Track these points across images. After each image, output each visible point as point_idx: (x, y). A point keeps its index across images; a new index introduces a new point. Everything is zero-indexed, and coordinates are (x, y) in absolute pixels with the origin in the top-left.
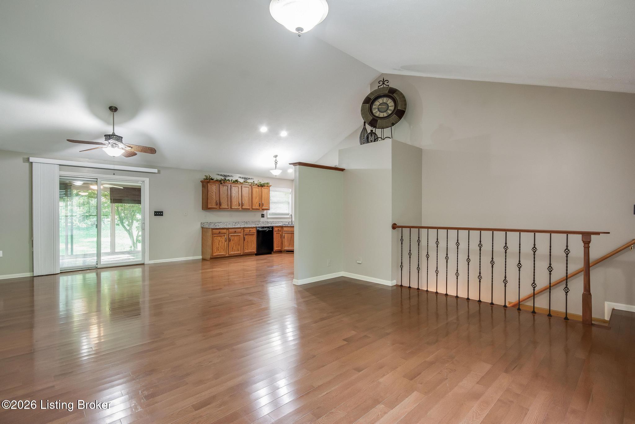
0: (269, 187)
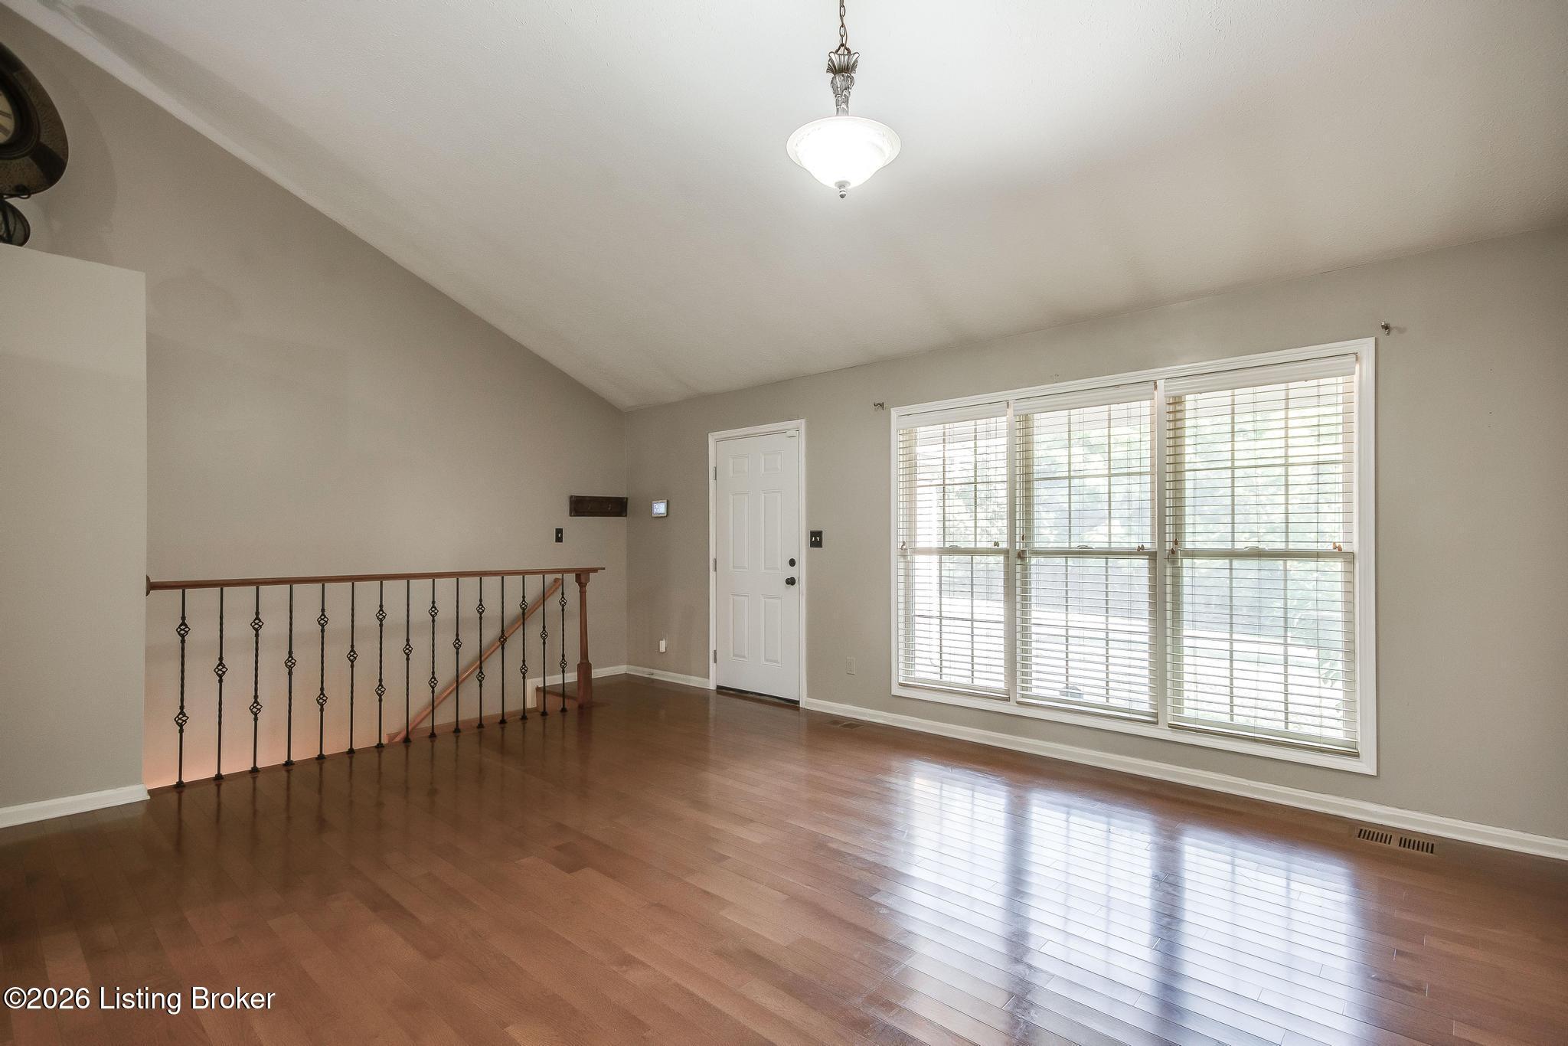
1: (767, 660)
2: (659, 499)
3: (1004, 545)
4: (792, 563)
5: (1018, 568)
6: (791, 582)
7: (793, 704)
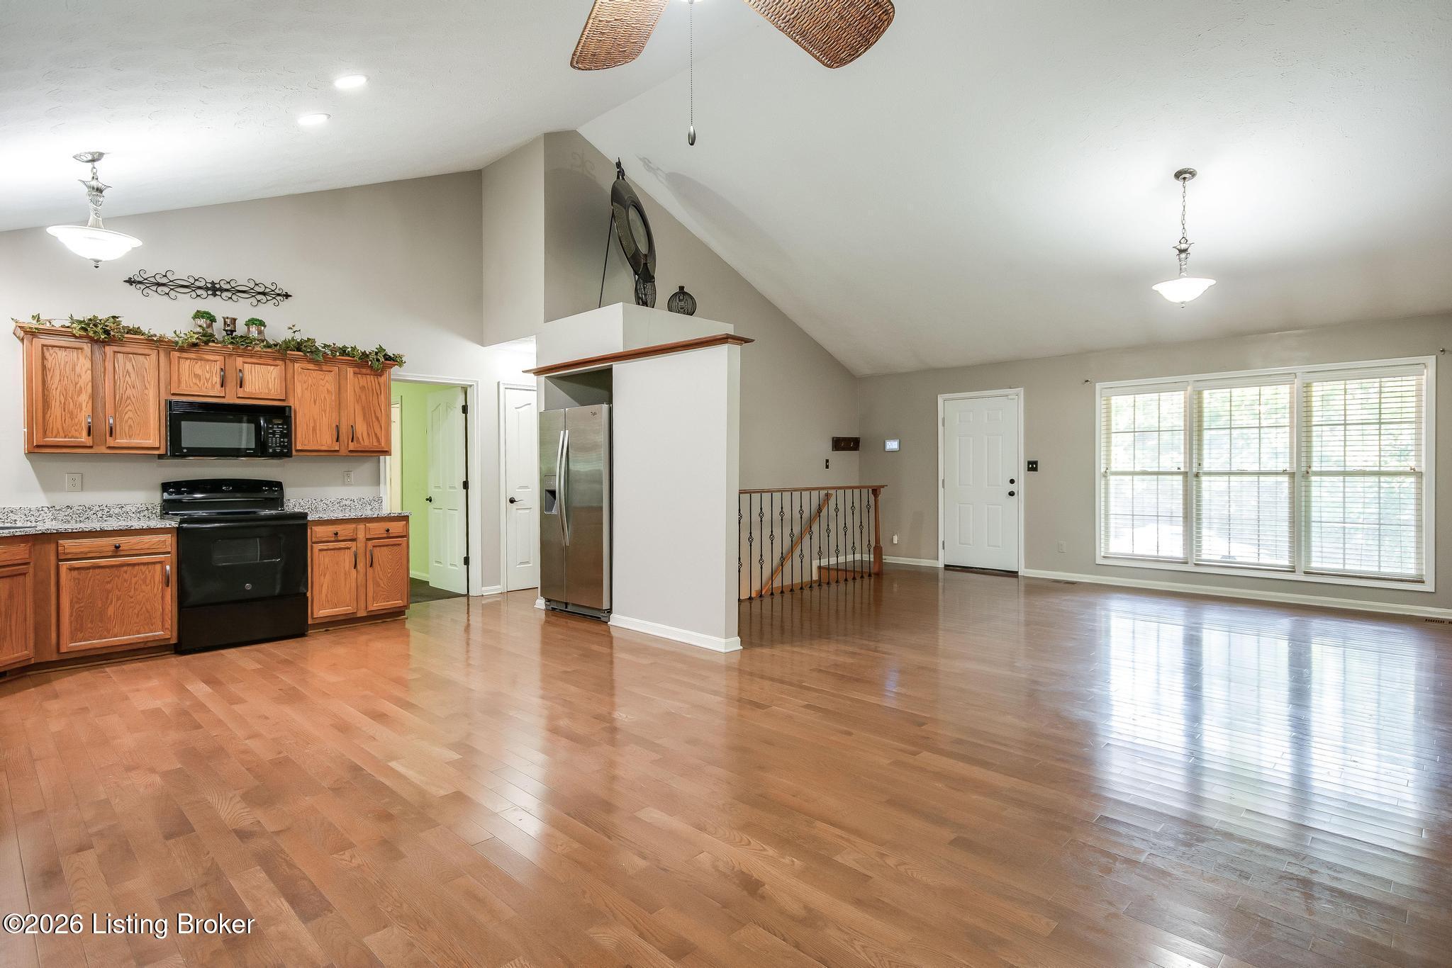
1: (989, 546)
2: (892, 438)
3: (1182, 470)
4: (1012, 481)
5: (1194, 483)
6: (1012, 494)
7: (1014, 574)
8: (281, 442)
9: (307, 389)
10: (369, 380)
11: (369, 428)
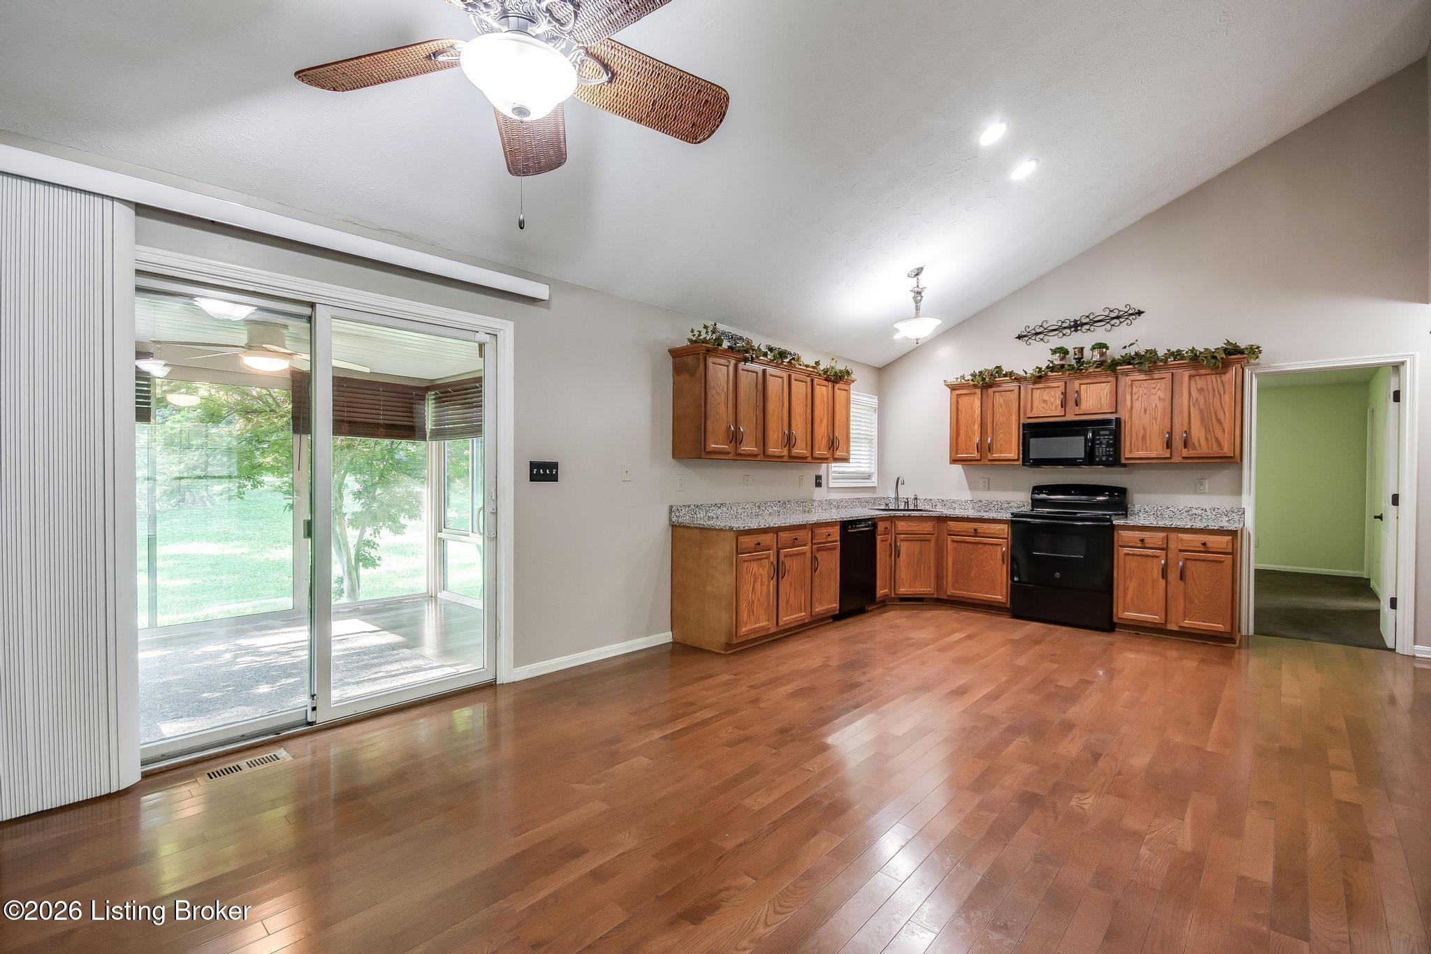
0: (849, 382)
8: (1107, 451)
9: (1137, 400)
10: (1209, 382)
11: (1208, 433)
